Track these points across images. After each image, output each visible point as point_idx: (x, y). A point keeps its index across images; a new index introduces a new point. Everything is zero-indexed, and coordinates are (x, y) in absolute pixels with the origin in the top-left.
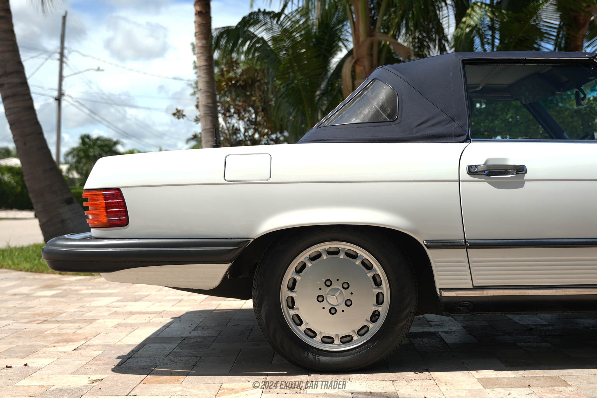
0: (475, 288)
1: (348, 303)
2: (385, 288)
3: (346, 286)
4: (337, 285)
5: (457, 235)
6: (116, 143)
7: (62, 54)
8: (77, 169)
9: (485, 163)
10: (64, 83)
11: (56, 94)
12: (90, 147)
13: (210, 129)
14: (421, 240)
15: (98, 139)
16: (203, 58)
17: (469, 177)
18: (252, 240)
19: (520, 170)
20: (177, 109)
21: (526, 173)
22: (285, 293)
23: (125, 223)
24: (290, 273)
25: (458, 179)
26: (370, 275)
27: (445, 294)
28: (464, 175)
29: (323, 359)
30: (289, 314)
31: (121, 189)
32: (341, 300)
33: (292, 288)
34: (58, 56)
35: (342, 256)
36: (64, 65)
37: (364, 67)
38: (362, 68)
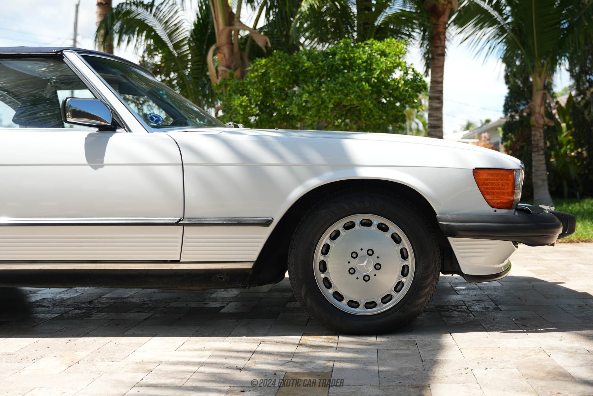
7: (75, 40)
37: (224, 55)
38: (222, 56)
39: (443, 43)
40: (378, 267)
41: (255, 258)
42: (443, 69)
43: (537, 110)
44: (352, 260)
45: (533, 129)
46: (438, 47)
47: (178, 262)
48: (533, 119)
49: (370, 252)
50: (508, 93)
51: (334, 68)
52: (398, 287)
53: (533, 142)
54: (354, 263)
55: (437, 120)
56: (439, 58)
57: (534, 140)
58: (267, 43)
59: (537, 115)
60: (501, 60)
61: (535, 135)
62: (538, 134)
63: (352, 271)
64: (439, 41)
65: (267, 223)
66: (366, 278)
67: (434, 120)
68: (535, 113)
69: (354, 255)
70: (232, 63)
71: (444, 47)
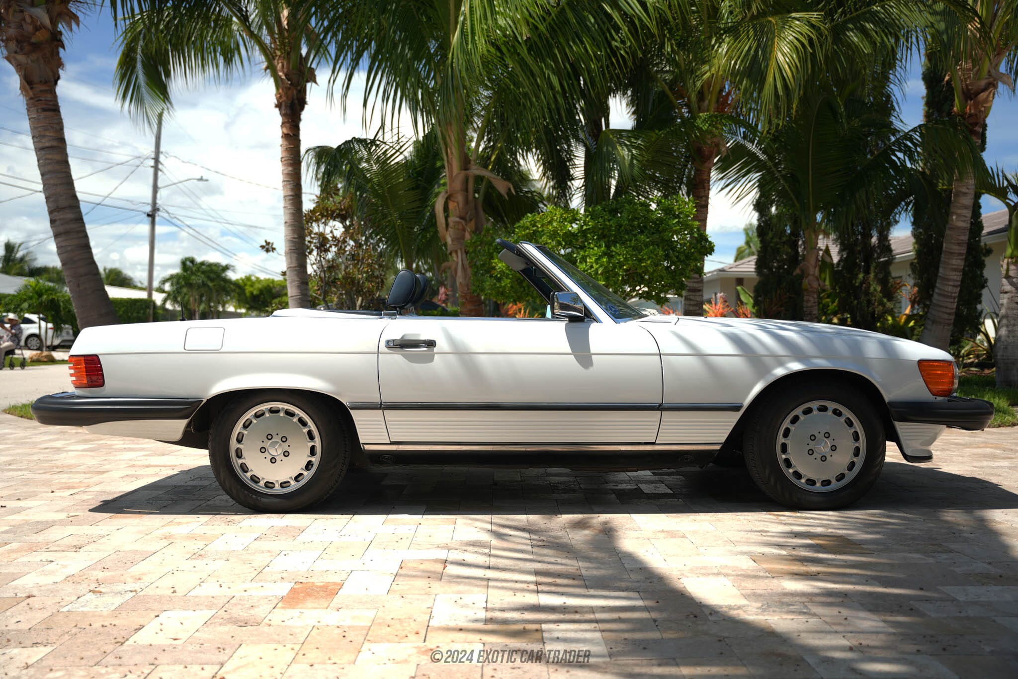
0: (392, 443)
1: (286, 454)
2: (318, 442)
3: (284, 439)
4: (276, 439)
5: (375, 398)
6: (227, 268)
7: (157, 160)
8: (175, 300)
9: (402, 337)
10: (158, 195)
11: (149, 209)
12: (193, 273)
13: (295, 267)
14: (345, 401)
15: (202, 264)
16: (289, 187)
17: (386, 350)
18: (205, 401)
19: (431, 344)
20: (266, 241)
21: (435, 346)
22: (234, 445)
23: (102, 384)
24: (238, 428)
25: (376, 350)
26: (305, 430)
27: (367, 447)
28: (383, 348)
29: (264, 500)
30: (237, 462)
31: (100, 357)
32: (280, 451)
33: (239, 441)
34: (152, 163)
35: (282, 414)
36: (160, 173)
37: (458, 203)
38: (456, 204)
39: (706, 192)
40: (834, 448)
41: (723, 440)
42: (706, 223)
43: (811, 271)
44: (811, 442)
45: (805, 293)
46: (701, 197)
47: (654, 444)
48: (805, 282)
49: (827, 435)
50: (761, 248)
51: (623, 228)
52: (852, 466)
53: (805, 309)
54: (812, 445)
55: (698, 282)
56: (702, 210)
57: (807, 307)
58: (510, 189)
59: (811, 278)
60: (752, 207)
61: (808, 301)
62: (811, 299)
63: (811, 452)
64: (702, 190)
65: (736, 408)
66: (824, 459)
67: (694, 282)
68: (808, 275)
69: (813, 438)
70: (467, 213)
71: (707, 198)
